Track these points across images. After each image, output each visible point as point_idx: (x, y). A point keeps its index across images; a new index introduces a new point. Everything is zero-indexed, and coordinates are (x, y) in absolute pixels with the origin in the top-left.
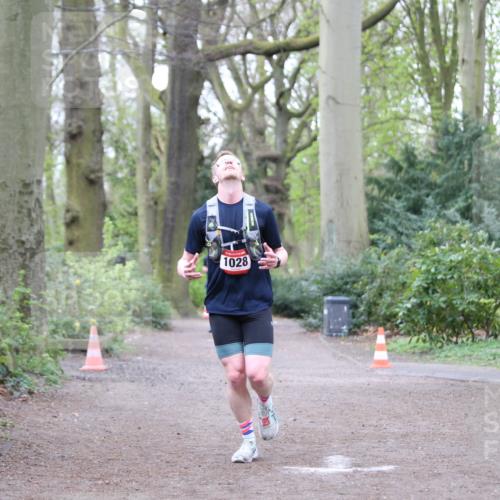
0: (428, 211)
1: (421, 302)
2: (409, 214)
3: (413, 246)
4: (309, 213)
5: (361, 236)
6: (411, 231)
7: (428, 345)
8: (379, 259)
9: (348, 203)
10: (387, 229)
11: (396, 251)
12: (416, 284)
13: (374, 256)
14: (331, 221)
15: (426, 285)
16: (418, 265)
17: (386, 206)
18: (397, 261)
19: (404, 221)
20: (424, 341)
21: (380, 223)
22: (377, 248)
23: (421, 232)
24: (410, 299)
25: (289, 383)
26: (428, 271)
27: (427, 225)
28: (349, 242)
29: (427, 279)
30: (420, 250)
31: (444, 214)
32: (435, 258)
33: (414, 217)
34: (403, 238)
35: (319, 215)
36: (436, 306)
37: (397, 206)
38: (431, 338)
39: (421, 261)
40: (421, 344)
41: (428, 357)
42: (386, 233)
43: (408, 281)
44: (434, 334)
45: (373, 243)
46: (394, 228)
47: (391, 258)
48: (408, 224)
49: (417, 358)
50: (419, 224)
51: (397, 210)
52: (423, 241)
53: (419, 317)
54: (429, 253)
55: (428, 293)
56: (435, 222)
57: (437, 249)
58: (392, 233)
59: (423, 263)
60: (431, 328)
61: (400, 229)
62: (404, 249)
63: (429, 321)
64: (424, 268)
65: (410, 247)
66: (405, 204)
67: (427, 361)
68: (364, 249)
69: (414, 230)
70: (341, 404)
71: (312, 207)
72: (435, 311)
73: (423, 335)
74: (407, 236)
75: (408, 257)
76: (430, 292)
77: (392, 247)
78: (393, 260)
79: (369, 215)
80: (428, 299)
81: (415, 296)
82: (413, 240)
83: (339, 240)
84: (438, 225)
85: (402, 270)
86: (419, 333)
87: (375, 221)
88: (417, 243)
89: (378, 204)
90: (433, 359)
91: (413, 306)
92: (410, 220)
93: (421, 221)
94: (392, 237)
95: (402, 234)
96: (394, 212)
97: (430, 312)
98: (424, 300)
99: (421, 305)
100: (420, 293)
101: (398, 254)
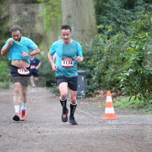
0: (138, 7)
1: (137, 71)
2: (124, 10)
3: (129, 32)
4: (53, 11)
5: (92, 26)
6: (126, 22)
7: (142, 102)
8: (105, 42)
9: (81, 3)
10: (109, 21)
11: (117, 36)
12: (132, 58)
13: (101, 40)
14: (69, 17)
15: (139, 59)
16: (133, 46)
17: (108, 5)
18: (118, 43)
19: (122, 15)
20: (140, 99)
21: (104, 17)
22: (102, 35)
23: (134, 21)
24: (128, 69)
25: (46, 134)
26: (141, 49)
27: (138, 16)
28: (83, 31)
29: (140, 55)
30: (134, 34)
31: (150, 8)
32: (145, 39)
33: (128, 12)
34: (121, 27)
35: (60, 12)
36: (147, 74)
37: (115, 5)
38: (145, 97)
39: (135, 42)
40: (138, 101)
41: (143, 110)
42: (108, 23)
43: (126, 57)
44: (147, 93)
45: (100, 31)
46: (114, 20)
47: (113, 41)
48: (124, 17)
49: (135, 111)
50: (132, 16)
51: (116, 8)
52: (136, 28)
53: (136, 82)
54: (140, 36)
55: (141, 65)
56: (144, 13)
57: (147, 34)
58: (113, 24)
59: (137, 43)
60: (144, 90)
61: (118, 20)
62: (123, 35)
63: (143, 85)
64: (137, 47)
65: (126, 33)
66: (121, 3)
67: (143, 113)
68: (94, 35)
69: (129, 20)
70: (83, 146)
71: (55, 6)
72: (146, 77)
73: (138, 95)
74: (124, 25)
75: (126, 40)
76: (142, 64)
77: (113, 33)
78: (115, 43)
79: (97, 11)
80: (141, 69)
81: (131, 67)
82: (128, 28)
83: (76, 30)
84: (146, 15)
85: (122, 50)
86: (136, 93)
87: (101, 16)
88: (131, 30)
89: (102, 3)
90: (147, 112)
91: (130, 74)
92: (125, 14)
93: (133, 14)
94: (113, 27)
95: (120, 24)
96: (114, 9)
97: (143, 78)
98: (138, 70)
99: (136, 73)
100: (135, 65)
101: (118, 38)
